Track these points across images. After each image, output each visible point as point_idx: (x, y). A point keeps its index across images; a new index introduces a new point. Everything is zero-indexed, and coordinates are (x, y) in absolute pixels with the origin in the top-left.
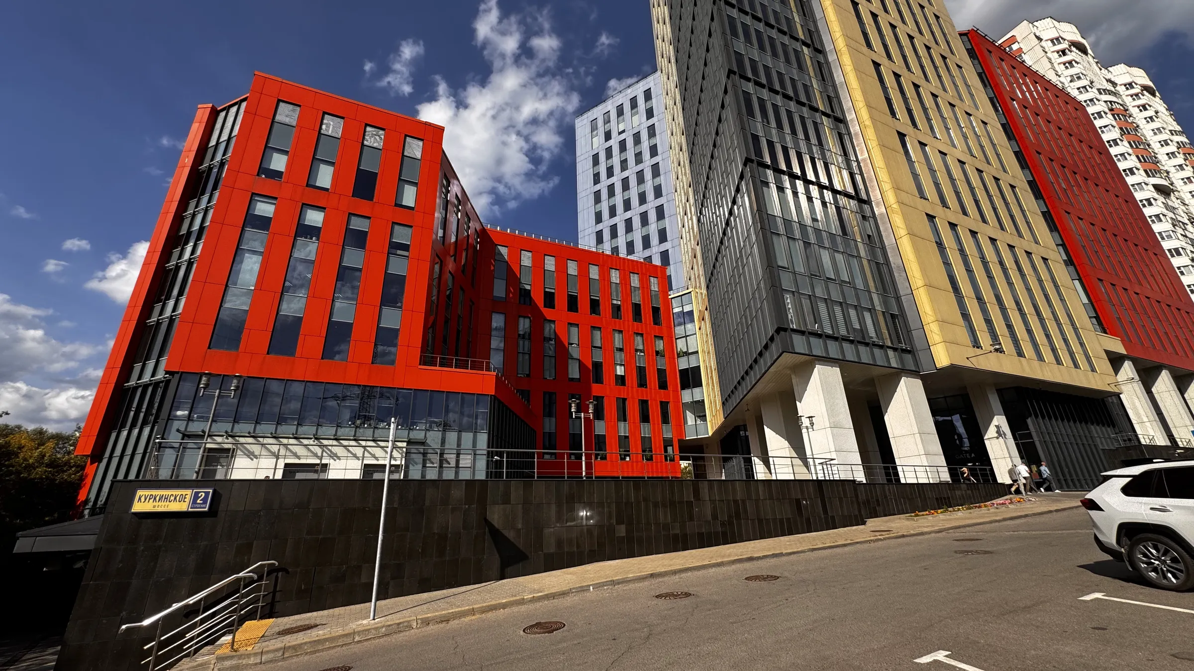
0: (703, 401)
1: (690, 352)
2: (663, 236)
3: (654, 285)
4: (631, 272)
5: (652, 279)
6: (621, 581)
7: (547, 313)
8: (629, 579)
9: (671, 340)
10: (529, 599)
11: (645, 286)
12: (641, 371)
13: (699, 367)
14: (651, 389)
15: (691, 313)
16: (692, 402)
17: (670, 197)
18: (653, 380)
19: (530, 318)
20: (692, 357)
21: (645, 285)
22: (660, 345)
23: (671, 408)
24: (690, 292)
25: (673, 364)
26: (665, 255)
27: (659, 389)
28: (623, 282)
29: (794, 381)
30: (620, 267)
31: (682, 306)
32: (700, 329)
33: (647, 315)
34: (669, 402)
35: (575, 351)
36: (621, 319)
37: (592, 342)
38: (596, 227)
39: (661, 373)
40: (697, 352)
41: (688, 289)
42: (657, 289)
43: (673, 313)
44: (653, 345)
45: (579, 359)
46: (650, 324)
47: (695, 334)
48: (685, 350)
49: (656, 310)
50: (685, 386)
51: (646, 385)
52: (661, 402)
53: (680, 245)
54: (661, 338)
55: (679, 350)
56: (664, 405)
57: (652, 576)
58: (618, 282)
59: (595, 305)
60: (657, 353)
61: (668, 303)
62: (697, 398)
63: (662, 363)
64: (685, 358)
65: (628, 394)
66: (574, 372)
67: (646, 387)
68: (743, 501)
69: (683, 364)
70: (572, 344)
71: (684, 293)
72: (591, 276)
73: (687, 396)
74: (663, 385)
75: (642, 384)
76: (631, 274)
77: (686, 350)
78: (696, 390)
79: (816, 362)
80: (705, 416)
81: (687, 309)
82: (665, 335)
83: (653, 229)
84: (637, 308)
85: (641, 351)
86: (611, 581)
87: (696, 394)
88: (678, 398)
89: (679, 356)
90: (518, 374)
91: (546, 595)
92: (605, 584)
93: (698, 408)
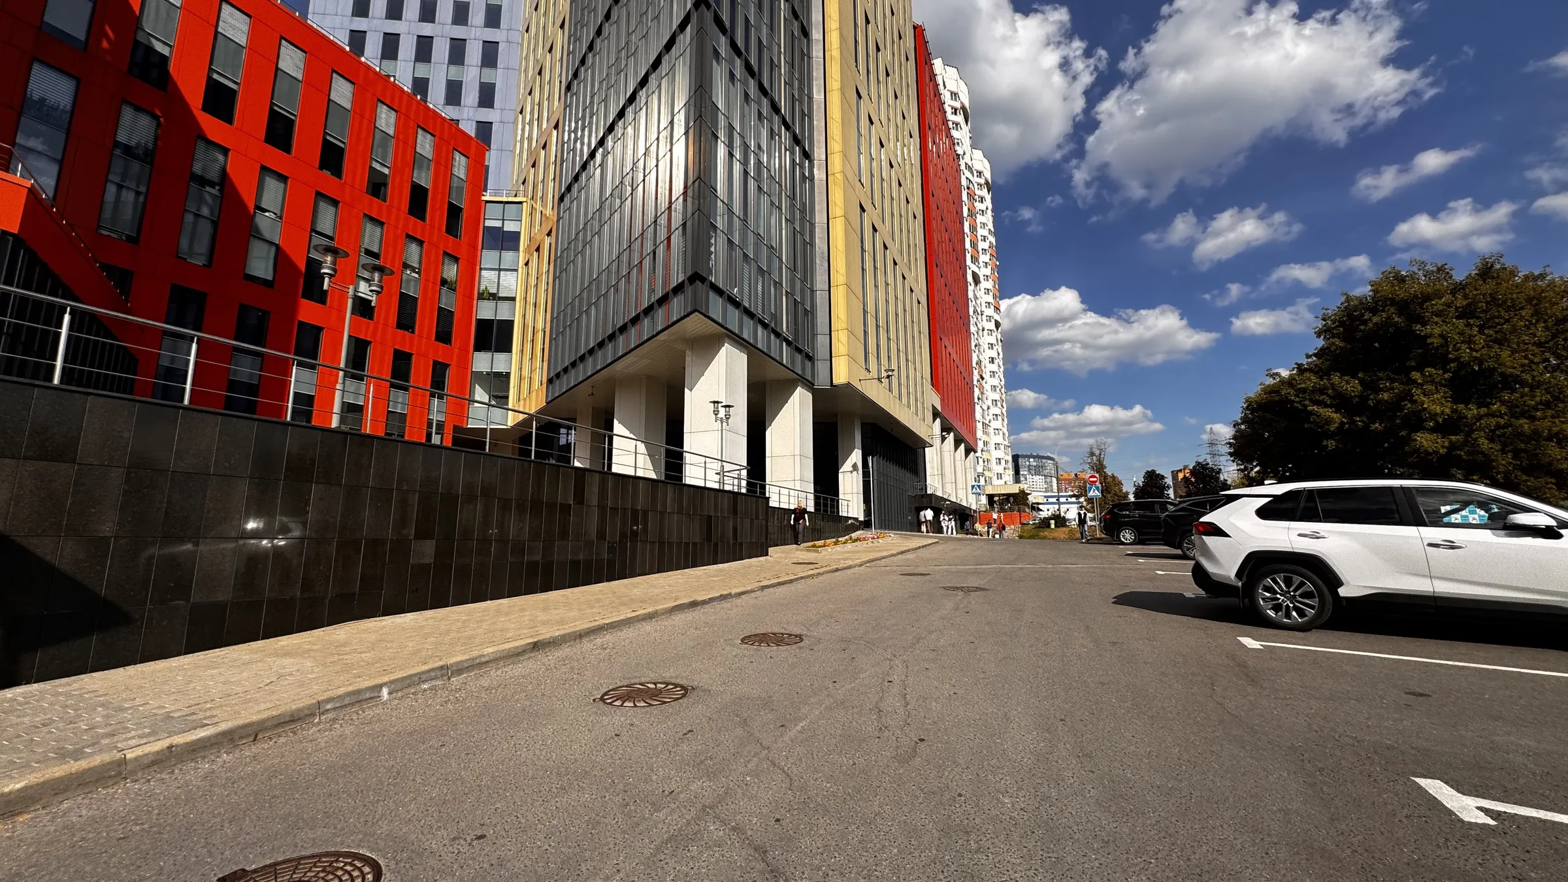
0: (508, 375)
1: (500, 295)
2: (487, 97)
3: (460, 167)
4: (419, 126)
5: (457, 156)
6: (466, 665)
7: (210, 124)
8: (487, 659)
9: (471, 270)
10: (151, 758)
11: (443, 161)
12: (405, 303)
13: (512, 322)
14: (420, 336)
15: (516, 236)
16: (488, 374)
17: (515, 37)
18: (426, 322)
19: (155, 117)
20: (504, 307)
21: (443, 164)
22: (451, 271)
23: (450, 375)
24: (521, 203)
25: (469, 309)
26: (485, 129)
27: (436, 340)
28: (401, 137)
29: (688, 359)
30: (400, 105)
31: (503, 220)
32: (527, 264)
33: (436, 214)
34: (449, 365)
35: (267, 223)
36: (385, 201)
37: (314, 222)
38: (351, 21)
39: (445, 317)
40: (513, 299)
41: (516, 196)
42: (463, 176)
43: (484, 227)
44: (438, 266)
45: (277, 246)
46: (440, 230)
47: (516, 270)
48: (493, 291)
49: (454, 212)
50: (482, 345)
51: (413, 328)
52: (435, 363)
53: (515, 122)
54: (456, 260)
55: (482, 288)
56: (439, 370)
57: (536, 646)
58: (391, 132)
59: (332, 158)
60: (444, 282)
61: (478, 207)
62: (500, 367)
63: (448, 300)
64: (492, 304)
65: (374, 335)
66: (261, 265)
67: (413, 332)
68: (645, 513)
69: (485, 311)
70: (265, 211)
71: (510, 199)
72: (334, 96)
73: (482, 362)
74: (444, 336)
75: (406, 321)
76: (420, 131)
77: (496, 292)
78: (500, 357)
79: (727, 340)
80: (507, 397)
81: (510, 227)
82: (463, 254)
83: (471, 75)
84: (418, 195)
85: (413, 269)
86: (442, 667)
87: (500, 361)
88: (465, 362)
89: (481, 297)
90: (99, 227)
91: (224, 734)
92: (424, 677)
93: (498, 384)
